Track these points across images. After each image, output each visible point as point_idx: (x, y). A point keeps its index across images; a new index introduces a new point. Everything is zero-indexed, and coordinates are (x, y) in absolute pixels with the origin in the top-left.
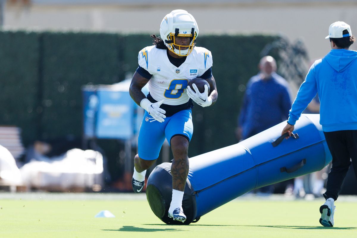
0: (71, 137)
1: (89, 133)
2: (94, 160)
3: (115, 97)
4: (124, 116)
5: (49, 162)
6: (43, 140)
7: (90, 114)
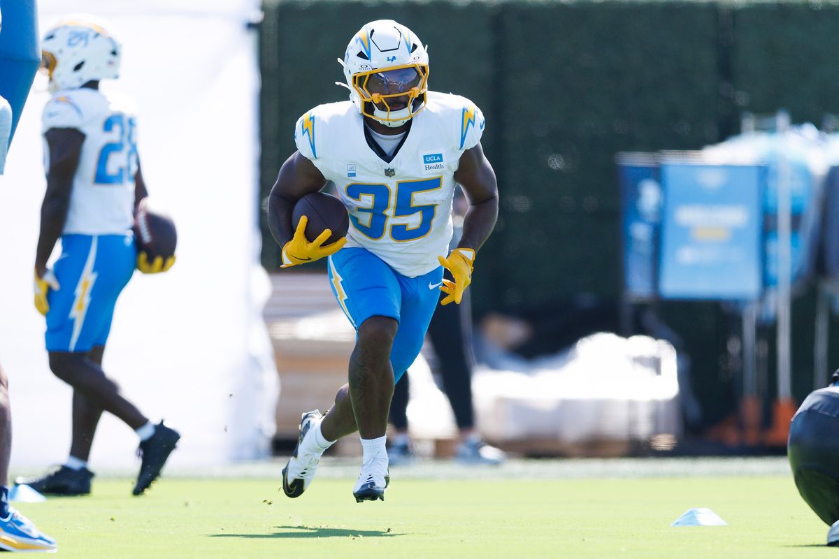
0: (586, 299)
1: (638, 286)
2: (656, 364)
3: (712, 180)
4: (737, 235)
5: (528, 373)
6: (508, 312)
7: (640, 232)
